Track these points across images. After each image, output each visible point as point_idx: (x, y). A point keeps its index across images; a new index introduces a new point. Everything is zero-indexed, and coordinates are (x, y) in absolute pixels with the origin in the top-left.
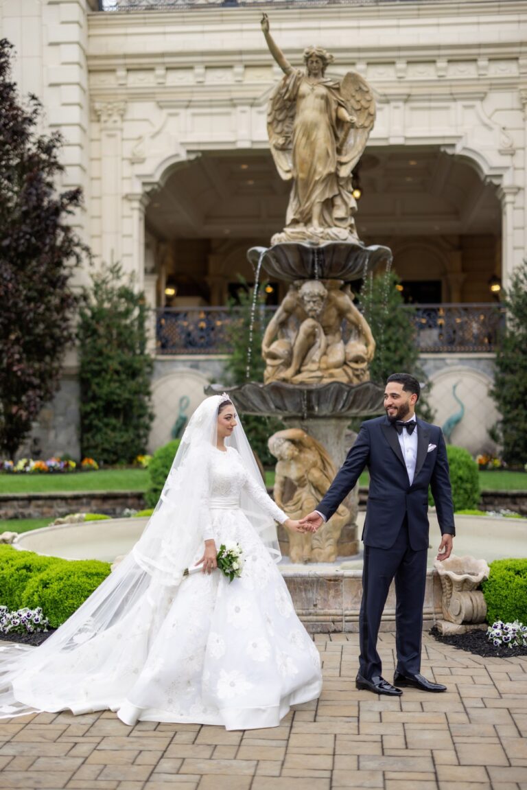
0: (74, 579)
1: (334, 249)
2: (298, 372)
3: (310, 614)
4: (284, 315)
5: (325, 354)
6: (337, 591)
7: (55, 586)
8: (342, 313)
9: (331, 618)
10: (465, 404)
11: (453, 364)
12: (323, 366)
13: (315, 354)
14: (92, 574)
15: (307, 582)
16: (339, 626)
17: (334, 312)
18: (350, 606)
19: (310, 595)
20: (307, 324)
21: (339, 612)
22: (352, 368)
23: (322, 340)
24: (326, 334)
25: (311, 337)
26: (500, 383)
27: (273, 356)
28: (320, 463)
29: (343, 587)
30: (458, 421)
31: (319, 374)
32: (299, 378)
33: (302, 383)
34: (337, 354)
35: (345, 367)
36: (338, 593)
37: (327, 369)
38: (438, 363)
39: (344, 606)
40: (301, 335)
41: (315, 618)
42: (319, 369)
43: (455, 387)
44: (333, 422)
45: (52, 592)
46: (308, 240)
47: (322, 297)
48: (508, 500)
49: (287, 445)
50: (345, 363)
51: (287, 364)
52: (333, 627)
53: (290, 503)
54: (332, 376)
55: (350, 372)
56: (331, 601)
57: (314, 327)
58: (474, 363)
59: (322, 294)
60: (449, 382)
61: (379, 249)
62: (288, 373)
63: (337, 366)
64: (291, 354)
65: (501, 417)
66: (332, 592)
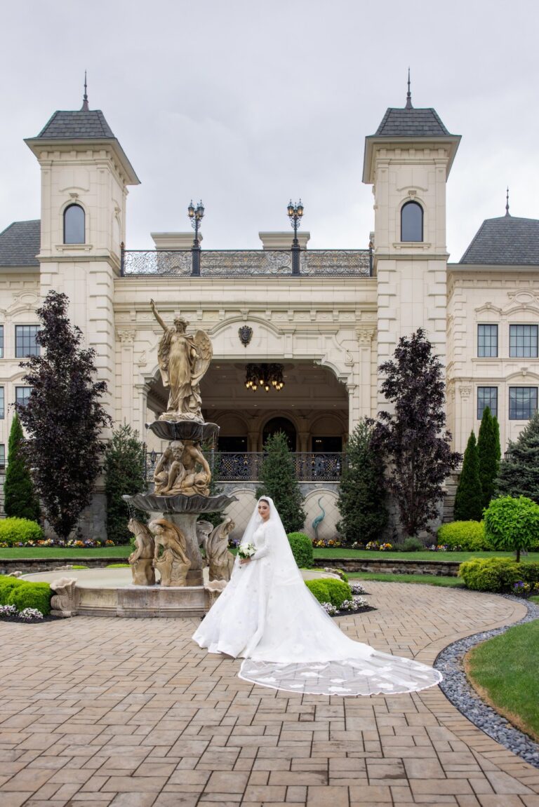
0: (30, 590)
1: (183, 424)
2: (171, 489)
3: (144, 609)
4: (165, 459)
5: (184, 479)
6: (157, 597)
7: (20, 594)
8: (194, 458)
9: (153, 610)
10: (325, 509)
11: (319, 487)
12: (183, 486)
13: (179, 480)
14: (39, 588)
15: (142, 593)
16: (157, 614)
17: (189, 457)
18: (163, 605)
19: (144, 599)
20: (175, 463)
21: (158, 607)
22: (198, 487)
23: (183, 472)
24: (186, 469)
25: (177, 470)
26: (342, 498)
27: (158, 481)
28: (176, 536)
29: (160, 595)
30: (321, 520)
31: (180, 490)
32: (171, 492)
33: (171, 495)
34: (190, 480)
35: (194, 487)
36: (158, 598)
37: (185, 487)
38: (311, 486)
39: (160, 605)
40: (171, 470)
41: (146, 610)
42: (180, 488)
43: (319, 500)
44: (187, 515)
45: (18, 597)
46: (171, 420)
47: (181, 450)
48: (331, 563)
49: (157, 527)
50: (194, 485)
51: (165, 485)
52: (154, 615)
53: (161, 557)
54: (186, 491)
55: (196, 489)
56: (154, 602)
57: (177, 466)
58: (331, 486)
59: (180, 447)
60: (317, 497)
61: (208, 425)
62: (165, 489)
63: (189, 486)
64: (167, 479)
65: (342, 518)
66: (155, 598)
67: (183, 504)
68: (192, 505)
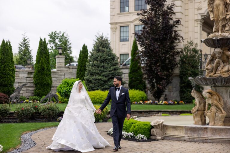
0: (141, 125)
1: (222, 39)
2: (215, 74)
3: (199, 137)
4: (211, 58)
5: (223, 68)
6: (207, 131)
7: (136, 127)
9: (205, 138)
12: (222, 72)
13: (220, 69)
15: (199, 129)
16: (207, 141)
17: (225, 57)
18: (210, 136)
19: (200, 132)
20: (217, 60)
21: (207, 137)
23: (222, 65)
24: (224, 63)
25: (218, 64)
27: (208, 69)
28: (218, 99)
29: (208, 131)
31: (220, 74)
32: (215, 75)
33: (215, 77)
34: (226, 69)
36: (207, 132)
37: (223, 73)
39: (209, 136)
40: (215, 63)
41: (200, 138)
42: (220, 73)
44: (224, 88)
45: (135, 129)
46: (215, 37)
47: (221, 53)
49: (207, 94)
50: (228, 71)
51: (212, 71)
52: (205, 141)
53: (209, 110)
54: (224, 75)
56: (205, 134)
57: (219, 61)
59: (220, 51)
62: (212, 74)
63: (226, 72)
64: (213, 69)
66: (205, 132)
67: (222, 81)
68: (227, 82)
